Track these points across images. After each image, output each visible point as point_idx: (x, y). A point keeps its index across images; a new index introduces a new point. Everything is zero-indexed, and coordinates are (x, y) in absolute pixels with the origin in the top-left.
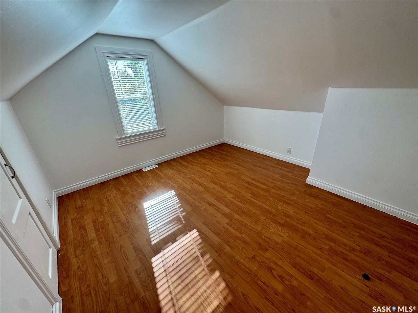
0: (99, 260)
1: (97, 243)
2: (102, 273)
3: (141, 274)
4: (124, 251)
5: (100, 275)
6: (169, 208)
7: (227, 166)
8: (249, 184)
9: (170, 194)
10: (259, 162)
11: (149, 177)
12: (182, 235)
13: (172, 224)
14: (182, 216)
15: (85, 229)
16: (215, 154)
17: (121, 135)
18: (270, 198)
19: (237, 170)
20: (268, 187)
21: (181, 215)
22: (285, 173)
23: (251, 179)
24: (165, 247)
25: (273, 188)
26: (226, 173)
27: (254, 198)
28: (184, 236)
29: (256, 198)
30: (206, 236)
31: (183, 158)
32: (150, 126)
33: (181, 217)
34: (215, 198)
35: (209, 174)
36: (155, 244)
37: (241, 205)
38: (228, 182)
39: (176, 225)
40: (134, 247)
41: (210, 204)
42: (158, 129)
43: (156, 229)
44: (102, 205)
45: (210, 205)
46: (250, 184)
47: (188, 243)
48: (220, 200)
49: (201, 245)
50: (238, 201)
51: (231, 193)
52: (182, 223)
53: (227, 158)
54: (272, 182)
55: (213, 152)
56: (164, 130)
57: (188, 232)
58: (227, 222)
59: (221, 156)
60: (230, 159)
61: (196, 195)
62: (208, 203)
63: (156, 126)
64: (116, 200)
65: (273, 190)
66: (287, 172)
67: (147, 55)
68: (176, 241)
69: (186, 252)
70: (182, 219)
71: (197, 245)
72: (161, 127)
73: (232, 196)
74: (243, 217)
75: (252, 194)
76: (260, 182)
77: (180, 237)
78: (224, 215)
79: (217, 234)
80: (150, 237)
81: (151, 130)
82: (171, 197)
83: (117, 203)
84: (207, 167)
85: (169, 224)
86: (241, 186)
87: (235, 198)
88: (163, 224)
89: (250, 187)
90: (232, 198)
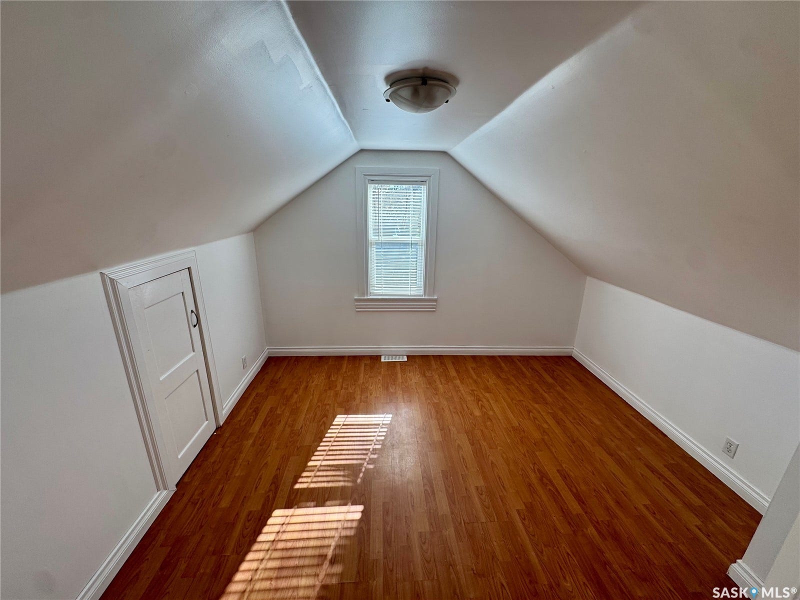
0: (235, 466)
1: (251, 441)
2: (223, 486)
3: (251, 522)
4: (263, 473)
5: (220, 487)
6: (361, 443)
7: (529, 412)
8: (541, 480)
9: (382, 419)
10: (619, 439)
11: (380, 373)
12: (338, 502)
13: (342, 473)
14: (365, 469)
15: (257, 414)
16: (528, 374)
17: (363, 294)
18: (563, 545)
19: (544, 432)
20: (586, 513)
21: (365, 467)
22: (678, 505)
23: (558, 471)
24: (303, 504)
25: (596, 525)
26: (513, 427)
27: (524, 519)
28: (340, 505)
29: (526, 522)
30: (369, 530)
31: (457, 360)
32: (412, 289)
33: (363, 470)
35: (477, 413)
36: (298, 489)
37: (481, 515)
38: (499, 448)
39: (346, 479)
40: (276, 477)
42: (423, 298)
43: (318, 467)
44: (296, 390)
46: (544, 479)
47: (334, 521)
49: (348, 542)
50: (482, 502)
51: (485, 478)
52: (354, 481)
53: (546, 395)
54: (607, 509)
55: (524, 370)
56: (435, 300)
57: (350, 504)
58: (423, 531)
59: (536, 385)
60: (549, 399)
63: (422, 292)
64: (315, 391)
65: (591, 531)
66: (688, 505)
67: (430, 177)
68: (323, 505)
69: (320, 534)
70: (361, 475)
71: (343, 537)
72: (429, 296)
73: (481, 483)
74: (460, 543)
75: (526, 506)
76: (574, 490)
77: (334, 502)
78: (430, 512)
79: (387, 541)
80: (301, 473)
81: (411, 296)
82: (379, 425)
83: (311, 397)
84: (484, 397)
85: (339, 470)
86: (520, 473)
87: (483, 493)
88: (332, 466)
89: (539, 488)
90: (477, 488)
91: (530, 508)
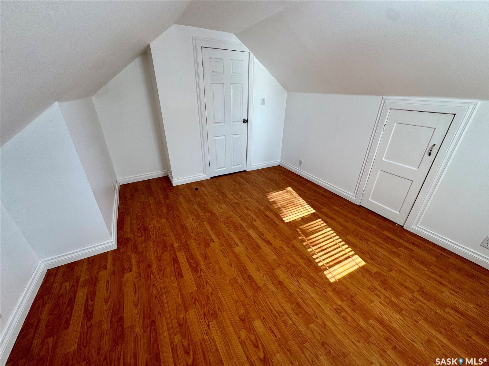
21: (303, 237)
27: (210, 239)
30: (276, 217)
34: (260, 250)
37: (232, 234)
41: (269, 243)
45: (269, 241)
46: (195, 266)
47: (291, 215)
48: (255, 246)
50: (233, 240)
51: (235, 253)
52: (300, 229)
57: (292, 221)
58: (255, 222)
61: (288, 263)
62: (271, 244)
69: (291, 211)
71: (283, 213)
73: (236, 249)
74: (239, 223)
82: (329, 268)
85: (314, 230)
86: (211, 265)
87: (233, 244)
88: (319, 231)
89: (200, 258)
90: (237, 246)
91: (207, 245)
